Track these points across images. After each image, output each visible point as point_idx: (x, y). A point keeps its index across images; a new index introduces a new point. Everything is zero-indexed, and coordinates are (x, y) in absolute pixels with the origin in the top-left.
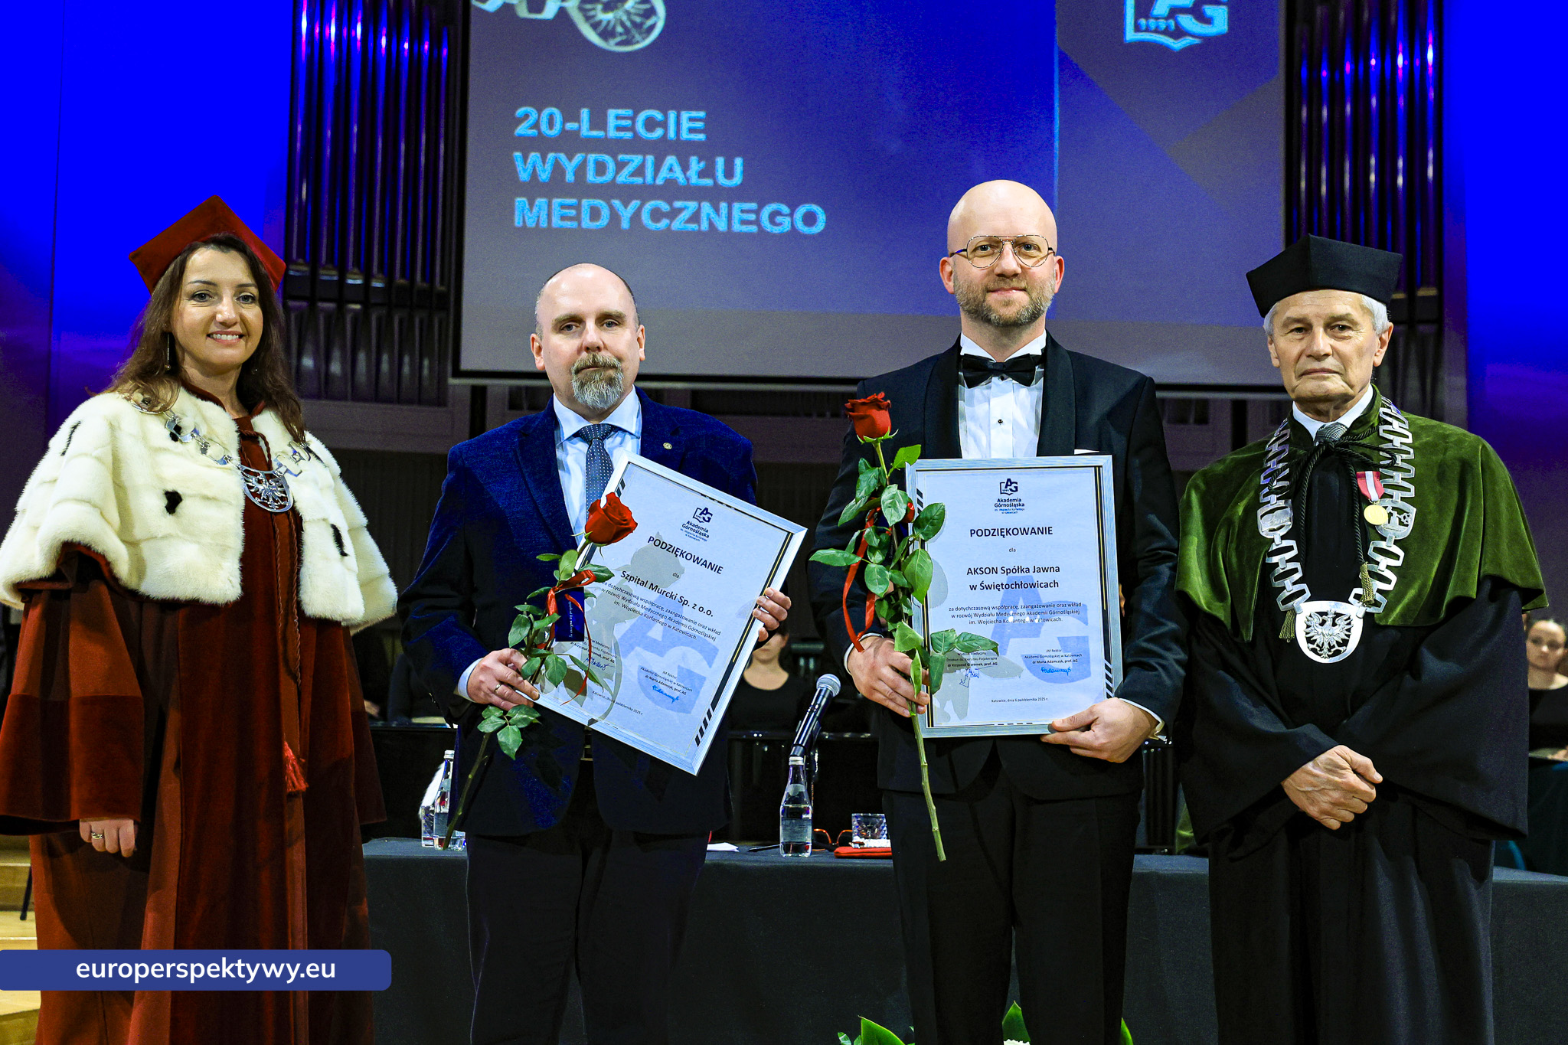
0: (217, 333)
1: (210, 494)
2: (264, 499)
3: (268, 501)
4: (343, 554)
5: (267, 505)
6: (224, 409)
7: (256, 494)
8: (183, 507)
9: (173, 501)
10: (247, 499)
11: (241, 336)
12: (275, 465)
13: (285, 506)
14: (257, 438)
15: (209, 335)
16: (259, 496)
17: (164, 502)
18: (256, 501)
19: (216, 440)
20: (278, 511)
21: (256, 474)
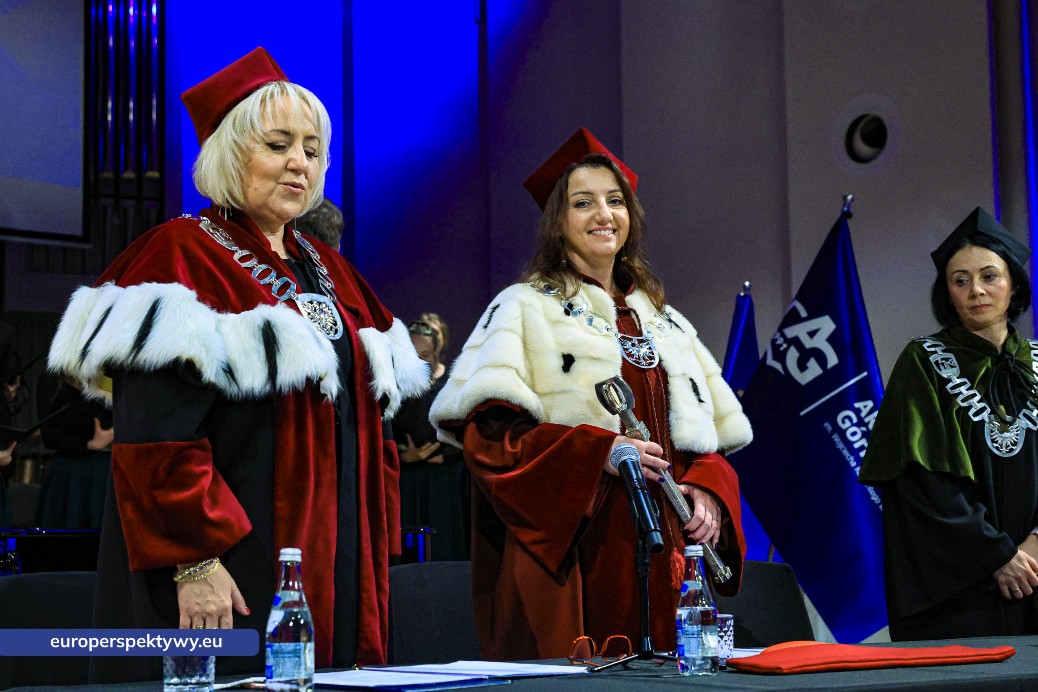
0: (597, 230)
1: (595, 356)
2: (636, 358)
3: (640, 359)
4: (701, 401)
5: (639, 363)
6: (604, 290)
7: (630, 355)
8: (575, 366)
9: (568, 361)
10: (624, 359)
11: (614, 231)
12: (645, 332)
13: (653, 363)
14: (630, 312)
15: (590, 232)
16: (633, 356)
17: (561, 363)
18: (630, 360)
19: (599, 314)
20: (646, 367)
21: (630, 340)
